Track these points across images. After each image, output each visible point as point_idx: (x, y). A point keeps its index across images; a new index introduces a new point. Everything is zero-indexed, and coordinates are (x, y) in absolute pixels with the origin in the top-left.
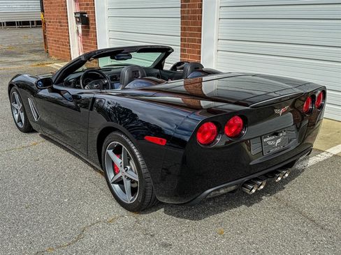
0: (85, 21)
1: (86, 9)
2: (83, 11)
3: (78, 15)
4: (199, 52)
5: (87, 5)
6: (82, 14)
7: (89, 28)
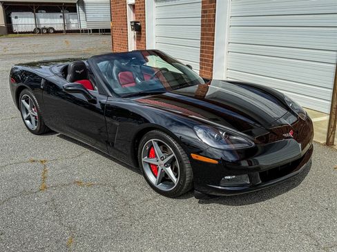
0: (138, 28)
1: (140, 18)
2: (137, 20)
3: (133, 24)
4: (213, 53)
5: (141, 15)
6: (135, 22)
7: (141, 34)
